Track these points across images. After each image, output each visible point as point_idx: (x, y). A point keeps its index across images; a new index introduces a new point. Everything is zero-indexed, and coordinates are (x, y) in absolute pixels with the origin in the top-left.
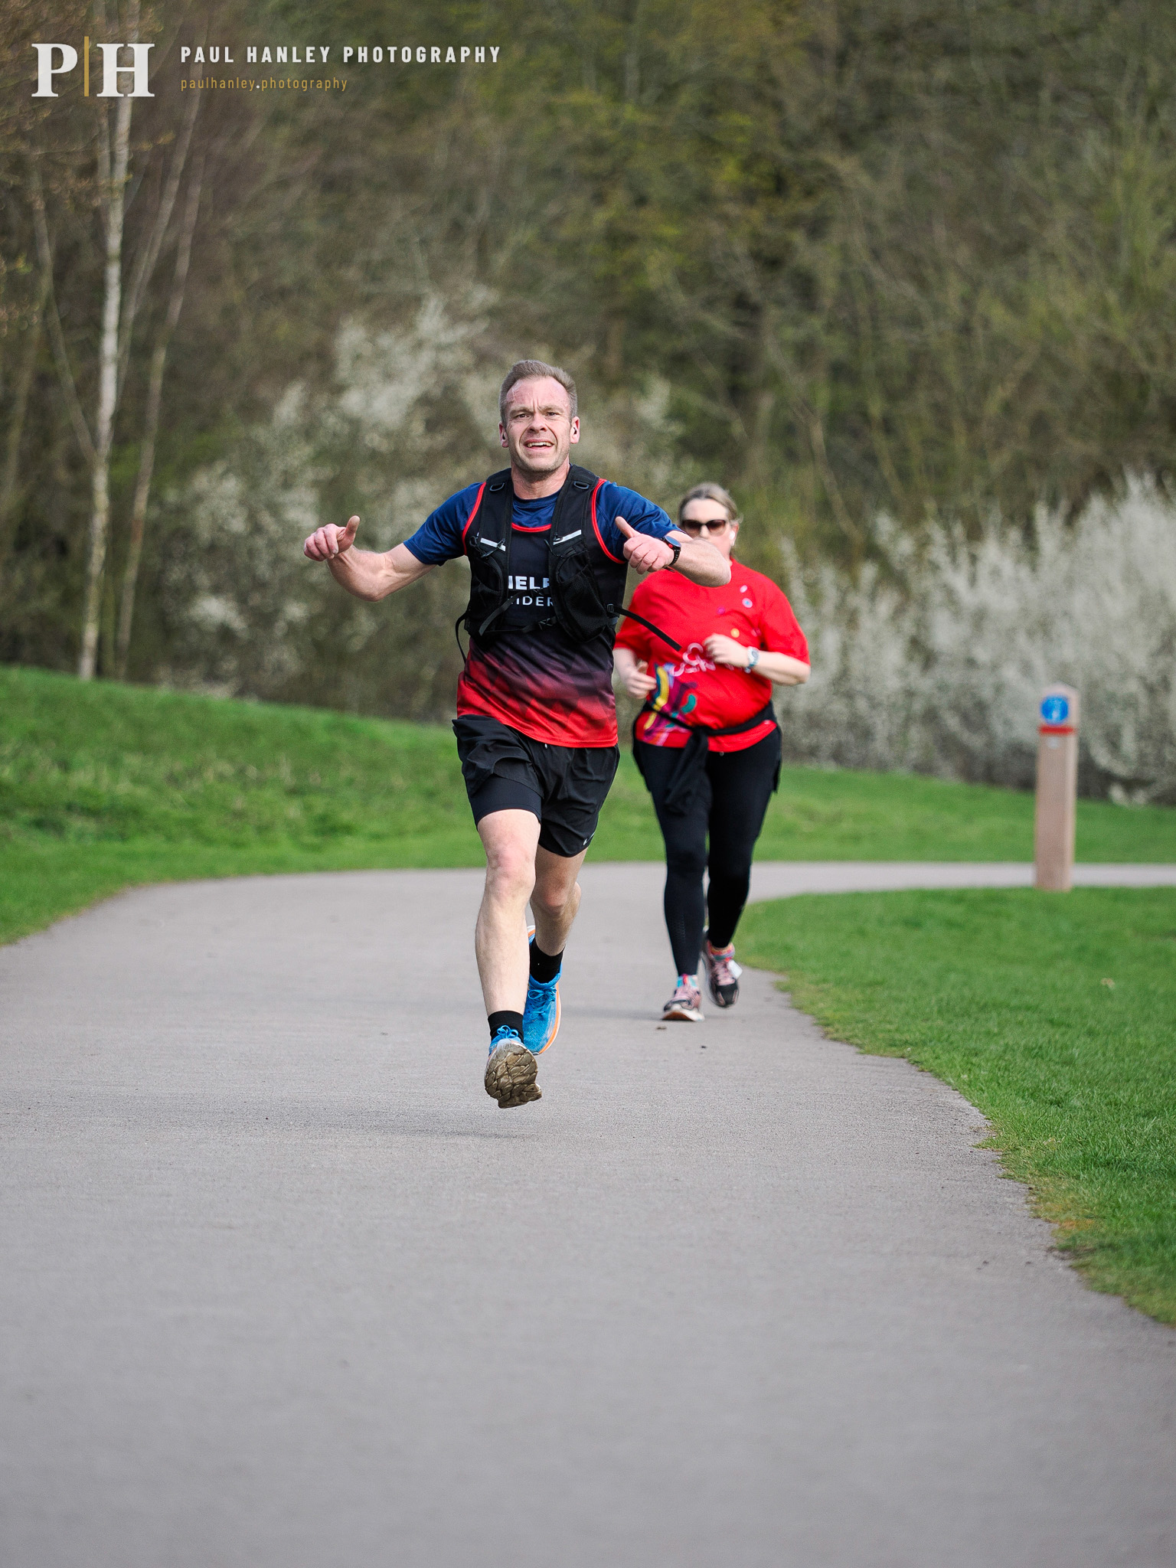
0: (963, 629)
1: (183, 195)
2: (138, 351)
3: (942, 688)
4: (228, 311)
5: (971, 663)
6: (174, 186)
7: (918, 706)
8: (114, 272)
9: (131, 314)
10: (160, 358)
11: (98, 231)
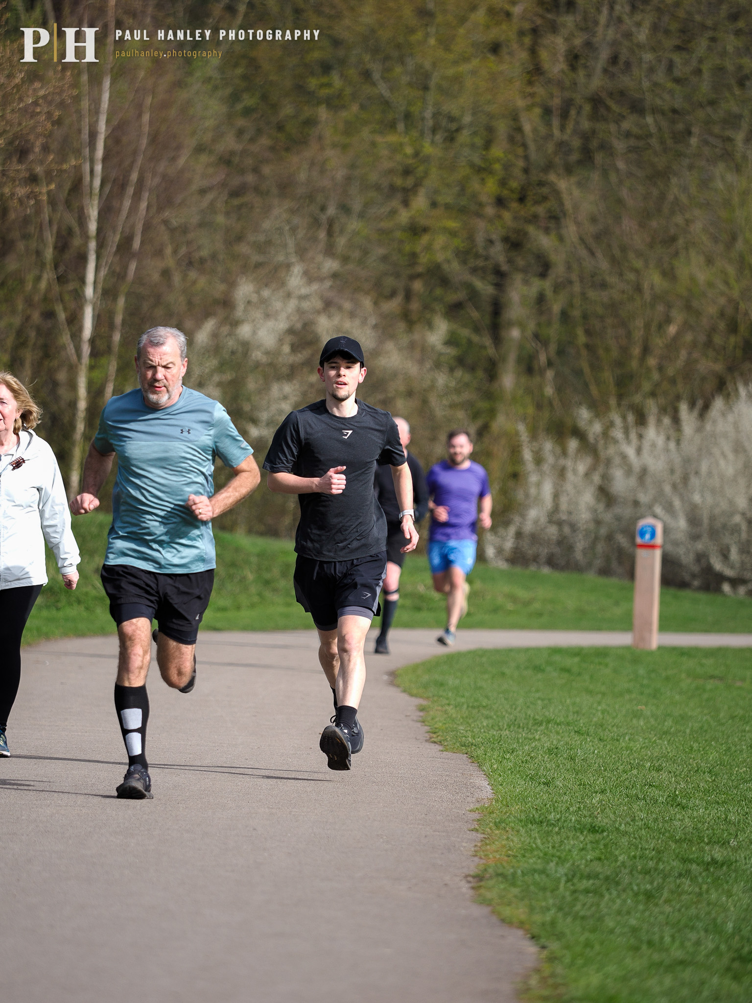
0: (633, 481)
1: (137, 196)
3: (618, 518)
4: (166, 273)
5: (636, 503)
6: (130, 190)
7: (603, 531)
8: (92, 247)
9: (103, 273)
10: (121, 302)
11: (82, 220)
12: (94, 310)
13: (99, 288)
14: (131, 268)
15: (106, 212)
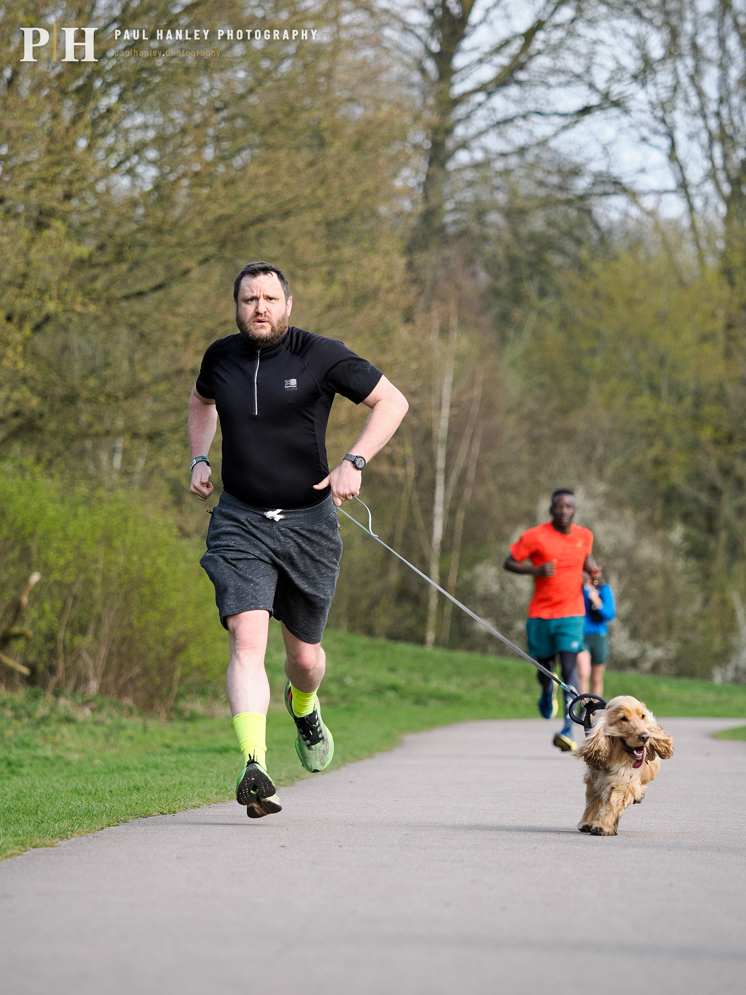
1: (471, 444)
2: (451, 513)
4: (489, 496)
6: (466, 439)
8: (440, 479)
9: (450, 497)
11: (432, 458)
12: (444, 522)
13: (448, 506)
14: (468, 494)
15: (450, 455)
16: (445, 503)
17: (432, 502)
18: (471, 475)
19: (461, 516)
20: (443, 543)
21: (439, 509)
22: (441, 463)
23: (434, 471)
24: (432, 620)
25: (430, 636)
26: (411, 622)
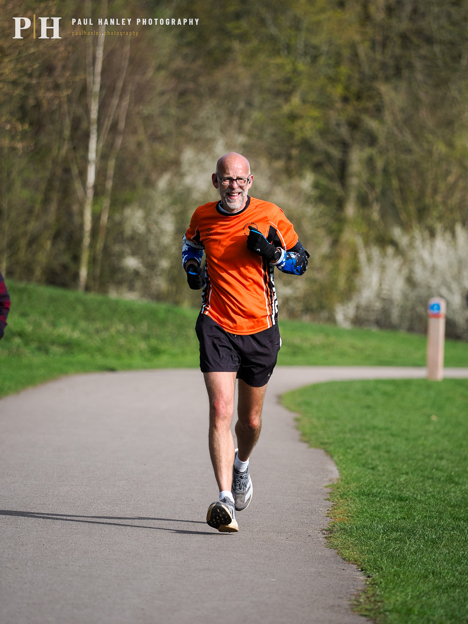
0: (427, 273)
4: (139, 145)
6: (118, 93)
8: (94, 128)
9: (101, 145)
11: (87, 111)
12: (96, 167)
13: (99, 154)
14: (119, 141)
15: (103, 107)
16: (97, 151)
17: (87, 148)
18: (122, 125)
19: (112, 163)
20: (95, 187)
21: (92, 155)
22: (94, 115)
23: (89, 123)
24: (85, 257)
25: (84, 272)
26: (66, 258)
